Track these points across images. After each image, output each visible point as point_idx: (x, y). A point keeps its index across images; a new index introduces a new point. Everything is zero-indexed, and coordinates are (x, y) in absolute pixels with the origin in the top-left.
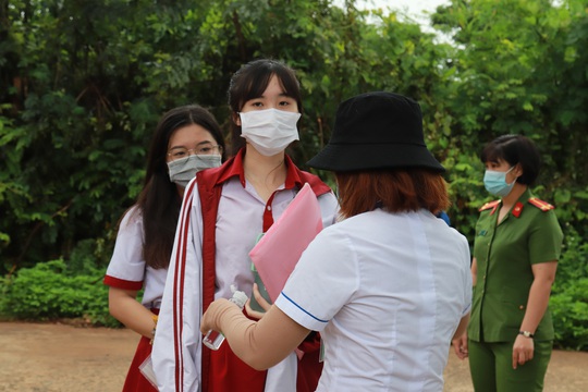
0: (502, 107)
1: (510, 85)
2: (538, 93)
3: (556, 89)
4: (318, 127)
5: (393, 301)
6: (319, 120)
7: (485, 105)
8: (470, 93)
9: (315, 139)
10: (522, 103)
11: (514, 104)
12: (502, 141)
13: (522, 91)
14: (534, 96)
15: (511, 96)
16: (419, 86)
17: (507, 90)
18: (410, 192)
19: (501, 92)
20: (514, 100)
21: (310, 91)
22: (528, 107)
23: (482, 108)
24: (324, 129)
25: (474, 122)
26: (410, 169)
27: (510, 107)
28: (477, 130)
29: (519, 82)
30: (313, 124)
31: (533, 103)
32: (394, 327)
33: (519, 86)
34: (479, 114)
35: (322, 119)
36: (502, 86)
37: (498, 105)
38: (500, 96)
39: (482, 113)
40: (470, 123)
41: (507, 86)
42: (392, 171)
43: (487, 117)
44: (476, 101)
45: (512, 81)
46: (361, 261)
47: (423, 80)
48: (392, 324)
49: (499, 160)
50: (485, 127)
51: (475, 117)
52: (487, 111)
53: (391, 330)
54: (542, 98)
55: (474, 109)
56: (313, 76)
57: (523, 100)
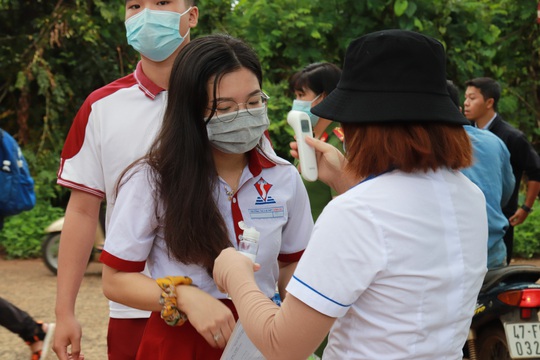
0: (293, 35)
1: (299, 14)
2: (323, 22)
3: (339, 18)
4: (117, 55)
5: (421, 280)
6: (119, 49)
7: (276, 33)
8: (261, 21)
9: (116, 67)
10: (310, 31)
11: (302, 32)
12: (309, 70)
13: (309, 19)
14: (321, 24)
15: (301, 24)
16: (214, 15)
17: (296, 19)
18: (426, 150)
19: (291, 21)
20: (302, 29)
21: (109, 21)
22: (316, 35)
23: (273, 36)
24: (124, 57)
25: (267, 50)
26: (426, 124)
27: (299, 35)
28: (269, 57)
29: (307, 11)
30: (113, 53)
31: (320, 30)
32: (420, 308)
33: (307, 15)
34: (271, 43)
35: (121, 48)
36: (292, 16)
37: (288, 33)
38: (290, 25)
39: (274, 41)
40: (264, 51)
41: (296, 15)
42: (405, 125)
43: (279, 45)
44: (268, 30)
45: (301, 11)
46: (386, 237)
47: (217, 10)
48: (418, 306)
49: (304, 89)
50: (277, 54)
51: (267, 44)
52: (279, 39)
53: (417, 312)
54: (328, 26)
55: (267, 37)
56: (110, 5)
57: (311, 28)
